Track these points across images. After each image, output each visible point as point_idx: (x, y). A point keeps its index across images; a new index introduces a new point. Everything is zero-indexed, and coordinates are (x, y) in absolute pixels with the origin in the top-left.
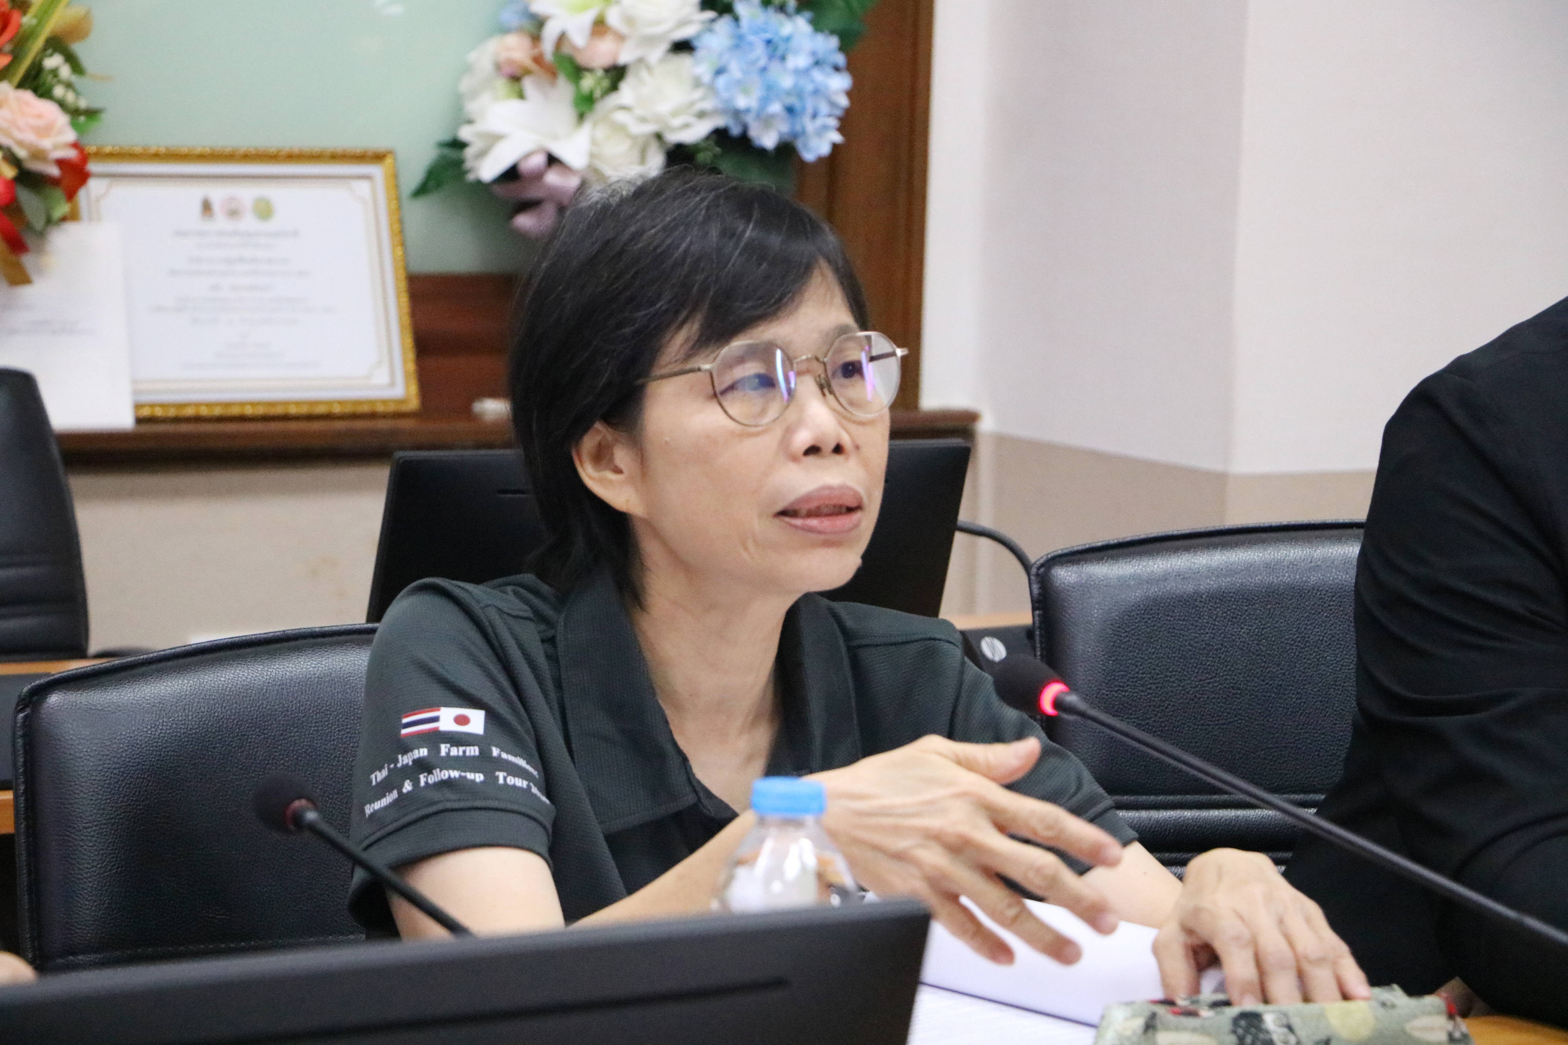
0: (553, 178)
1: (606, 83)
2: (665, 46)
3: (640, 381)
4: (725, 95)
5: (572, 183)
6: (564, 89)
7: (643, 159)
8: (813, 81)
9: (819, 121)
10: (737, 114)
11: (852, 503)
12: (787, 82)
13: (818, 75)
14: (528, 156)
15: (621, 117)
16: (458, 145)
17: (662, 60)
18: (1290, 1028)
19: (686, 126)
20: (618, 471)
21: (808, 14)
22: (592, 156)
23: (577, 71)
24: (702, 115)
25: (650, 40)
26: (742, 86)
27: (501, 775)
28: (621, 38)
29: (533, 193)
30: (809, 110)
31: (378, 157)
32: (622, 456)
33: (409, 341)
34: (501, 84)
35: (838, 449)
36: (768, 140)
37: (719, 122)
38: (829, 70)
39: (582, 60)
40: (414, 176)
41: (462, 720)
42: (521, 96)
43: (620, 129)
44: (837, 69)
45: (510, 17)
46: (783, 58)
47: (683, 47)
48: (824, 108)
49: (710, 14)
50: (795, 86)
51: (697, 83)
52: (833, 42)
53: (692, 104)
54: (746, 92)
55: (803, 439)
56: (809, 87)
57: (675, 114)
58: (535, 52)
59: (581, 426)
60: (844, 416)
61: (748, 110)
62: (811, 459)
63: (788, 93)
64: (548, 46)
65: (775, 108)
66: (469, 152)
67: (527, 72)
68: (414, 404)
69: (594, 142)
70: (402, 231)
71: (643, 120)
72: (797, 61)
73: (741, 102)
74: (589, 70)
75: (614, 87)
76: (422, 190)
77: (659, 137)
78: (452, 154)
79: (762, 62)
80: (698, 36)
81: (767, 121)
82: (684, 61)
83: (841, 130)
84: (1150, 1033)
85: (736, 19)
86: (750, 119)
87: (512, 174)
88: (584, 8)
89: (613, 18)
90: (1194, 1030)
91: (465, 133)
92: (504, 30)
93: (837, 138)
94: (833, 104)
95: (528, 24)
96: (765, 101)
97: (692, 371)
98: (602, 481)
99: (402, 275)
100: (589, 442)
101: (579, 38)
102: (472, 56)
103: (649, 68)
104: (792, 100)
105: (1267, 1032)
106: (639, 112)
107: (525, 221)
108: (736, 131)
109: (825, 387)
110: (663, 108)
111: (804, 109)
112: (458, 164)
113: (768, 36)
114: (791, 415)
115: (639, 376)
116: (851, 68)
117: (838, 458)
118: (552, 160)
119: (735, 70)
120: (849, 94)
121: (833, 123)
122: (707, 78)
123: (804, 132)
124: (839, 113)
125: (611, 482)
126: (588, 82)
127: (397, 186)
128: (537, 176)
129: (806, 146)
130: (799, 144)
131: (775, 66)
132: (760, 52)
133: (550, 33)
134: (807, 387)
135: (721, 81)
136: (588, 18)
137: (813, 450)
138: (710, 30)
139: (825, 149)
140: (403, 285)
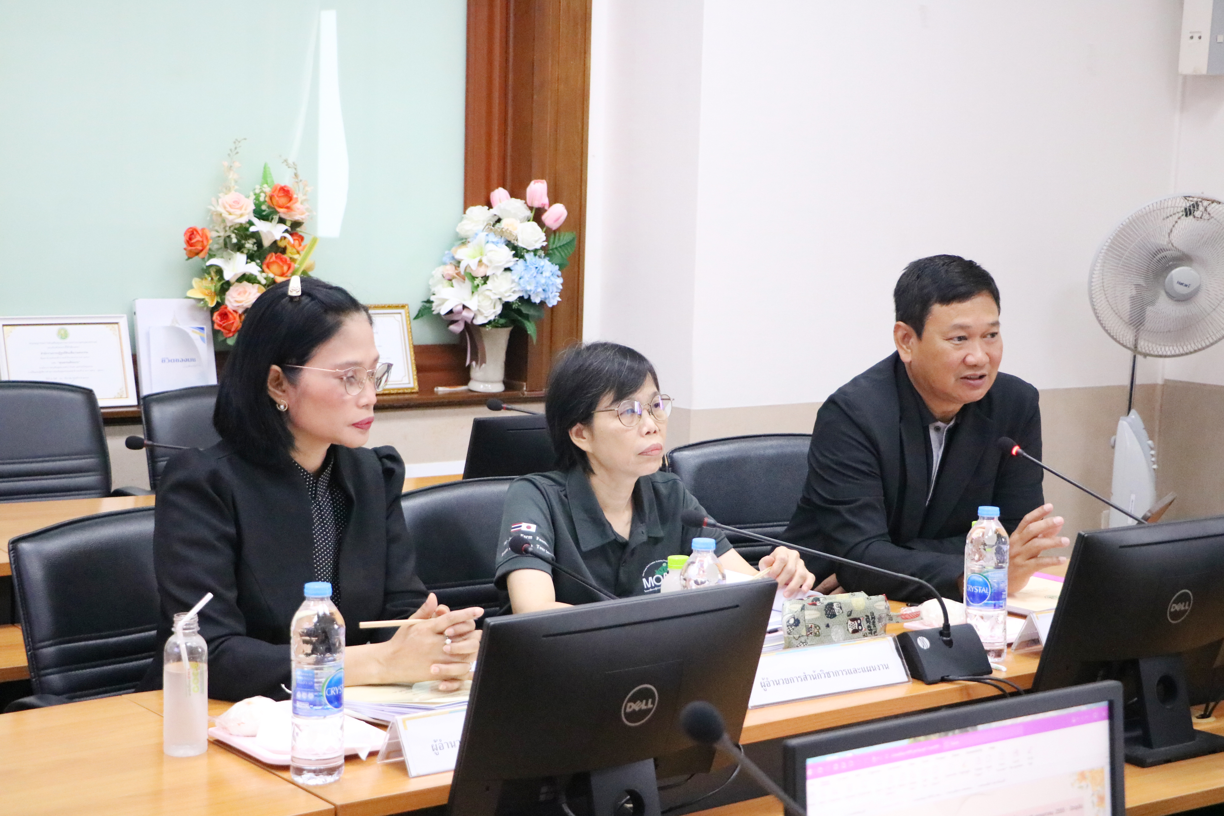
0: (465, 313)
1: (483, 282)
2: (503, 269)
3: (592, 412)
4: (523, 286)
5: (471, 315)
6: (468, 283)
7: (494, 307)
8: (551, 281)
9: (553, 294)
10: (526, 291)
11: (659, 448)
12: (543, 281)
13: (552, 278)
14: (457, 306)
15: (488, 293)
16: (429, 302)
17: (501, 274)
18: (841, 608)
19: (510, 296)
20: (584, 438)
21: (548, 258)
22: (478, 306)
23: (473, 278)
24: (514, 292)
25: (497, 268)
26: (529, 282)
27: (538, 546)
28: (487, 266)
29: (456, 318)
30: (551, 291)
31: (403, 307)
32: (585, 433)
33: (415, 368)
34: (446, 282)
35: (655, 432)
36: (537, 300)
37: (521, 295)
38: (557, 277)
39: (474, 274)
40: (414, 312)
41: (529, 527)
42: (452, 286)
43: (488, 297)
44: (558, 276)
45: (447, 259)
46: (542, 273)
47: (508, 269)
48: (555, 290)
49: (517, 259)
50: (546, 282)
51: (513, 281)
52: (557, 267)
53: (512, 288)
54: (530, 284)
55: (645, 430)
56: (551, 283)
57: (506, 292)
58: (457, 271)
59: (573, 424)
60: (657, 421)
61: (530, 291)
62: (648, 436)
63: (543, 285)
64: (462, 269)
65: (540, 290)
66: (434, 305)
67: (454, 277)
68: (416, 389)
69: (479, 302)
70: (411, 332)
71: (495, 294)
72: (547, 274)
73: (528, 288)
74: (477, 278)
75: (485, 283)
76: (416, 317)
77: (500, 299)
78: (428, 305)
79: (535, 275)
80: (512, 266)
81: (537, 294)
82: (508, 273)
83: (560, 296)
84: (803, 611)
85: (525, 260)
86: (531, 294)
87: (451, 312)
88: (475, 257)
89: (485, 260)
90: (815, 610)
91: (432, 298)
92: (445, 264)
93: (559, 299)
94: (557, 288)
95: (454, 262)
96: (536, 287)
97: (612, 410)
98: (579, 441)
99: (412, 346)
100: (574, 429)
101: (474, 266)
102: (433, 272)
103: (497, 277)
104: (544, 287)
105: (834, 609)
106: (493, 291)
107: (453, 327)
108: (526, 297)
109: (650, 412)
110: (502, 290)
111: (549, 290)
112: (430, 308)
113: (536, 266)
114: (641, 422)
115: (592, 410)
116: (563, 276)
117: (655, 434)
118: (464, 307)
119: (527, 277)
120: (562, 284)
121: (558, 294)
122: (517, 280)
123: (549, 297)
124: (559, 291)
125: (582, 442)
126: (477, 282)
127: (409, 316)
128: (460, 313)
129: (549, 302)
130: (547, 301)
131: (539, 276)
132: (534, 271)
133: (463, 265)
134: (645, 414)
135: (522, 280)
136: (477, 260)
137: (648, 433)
138: (517, 264)
139: (555, 303)
140: (412, 350)
